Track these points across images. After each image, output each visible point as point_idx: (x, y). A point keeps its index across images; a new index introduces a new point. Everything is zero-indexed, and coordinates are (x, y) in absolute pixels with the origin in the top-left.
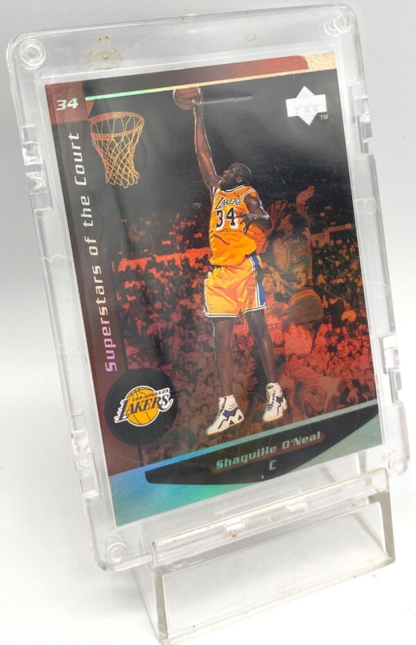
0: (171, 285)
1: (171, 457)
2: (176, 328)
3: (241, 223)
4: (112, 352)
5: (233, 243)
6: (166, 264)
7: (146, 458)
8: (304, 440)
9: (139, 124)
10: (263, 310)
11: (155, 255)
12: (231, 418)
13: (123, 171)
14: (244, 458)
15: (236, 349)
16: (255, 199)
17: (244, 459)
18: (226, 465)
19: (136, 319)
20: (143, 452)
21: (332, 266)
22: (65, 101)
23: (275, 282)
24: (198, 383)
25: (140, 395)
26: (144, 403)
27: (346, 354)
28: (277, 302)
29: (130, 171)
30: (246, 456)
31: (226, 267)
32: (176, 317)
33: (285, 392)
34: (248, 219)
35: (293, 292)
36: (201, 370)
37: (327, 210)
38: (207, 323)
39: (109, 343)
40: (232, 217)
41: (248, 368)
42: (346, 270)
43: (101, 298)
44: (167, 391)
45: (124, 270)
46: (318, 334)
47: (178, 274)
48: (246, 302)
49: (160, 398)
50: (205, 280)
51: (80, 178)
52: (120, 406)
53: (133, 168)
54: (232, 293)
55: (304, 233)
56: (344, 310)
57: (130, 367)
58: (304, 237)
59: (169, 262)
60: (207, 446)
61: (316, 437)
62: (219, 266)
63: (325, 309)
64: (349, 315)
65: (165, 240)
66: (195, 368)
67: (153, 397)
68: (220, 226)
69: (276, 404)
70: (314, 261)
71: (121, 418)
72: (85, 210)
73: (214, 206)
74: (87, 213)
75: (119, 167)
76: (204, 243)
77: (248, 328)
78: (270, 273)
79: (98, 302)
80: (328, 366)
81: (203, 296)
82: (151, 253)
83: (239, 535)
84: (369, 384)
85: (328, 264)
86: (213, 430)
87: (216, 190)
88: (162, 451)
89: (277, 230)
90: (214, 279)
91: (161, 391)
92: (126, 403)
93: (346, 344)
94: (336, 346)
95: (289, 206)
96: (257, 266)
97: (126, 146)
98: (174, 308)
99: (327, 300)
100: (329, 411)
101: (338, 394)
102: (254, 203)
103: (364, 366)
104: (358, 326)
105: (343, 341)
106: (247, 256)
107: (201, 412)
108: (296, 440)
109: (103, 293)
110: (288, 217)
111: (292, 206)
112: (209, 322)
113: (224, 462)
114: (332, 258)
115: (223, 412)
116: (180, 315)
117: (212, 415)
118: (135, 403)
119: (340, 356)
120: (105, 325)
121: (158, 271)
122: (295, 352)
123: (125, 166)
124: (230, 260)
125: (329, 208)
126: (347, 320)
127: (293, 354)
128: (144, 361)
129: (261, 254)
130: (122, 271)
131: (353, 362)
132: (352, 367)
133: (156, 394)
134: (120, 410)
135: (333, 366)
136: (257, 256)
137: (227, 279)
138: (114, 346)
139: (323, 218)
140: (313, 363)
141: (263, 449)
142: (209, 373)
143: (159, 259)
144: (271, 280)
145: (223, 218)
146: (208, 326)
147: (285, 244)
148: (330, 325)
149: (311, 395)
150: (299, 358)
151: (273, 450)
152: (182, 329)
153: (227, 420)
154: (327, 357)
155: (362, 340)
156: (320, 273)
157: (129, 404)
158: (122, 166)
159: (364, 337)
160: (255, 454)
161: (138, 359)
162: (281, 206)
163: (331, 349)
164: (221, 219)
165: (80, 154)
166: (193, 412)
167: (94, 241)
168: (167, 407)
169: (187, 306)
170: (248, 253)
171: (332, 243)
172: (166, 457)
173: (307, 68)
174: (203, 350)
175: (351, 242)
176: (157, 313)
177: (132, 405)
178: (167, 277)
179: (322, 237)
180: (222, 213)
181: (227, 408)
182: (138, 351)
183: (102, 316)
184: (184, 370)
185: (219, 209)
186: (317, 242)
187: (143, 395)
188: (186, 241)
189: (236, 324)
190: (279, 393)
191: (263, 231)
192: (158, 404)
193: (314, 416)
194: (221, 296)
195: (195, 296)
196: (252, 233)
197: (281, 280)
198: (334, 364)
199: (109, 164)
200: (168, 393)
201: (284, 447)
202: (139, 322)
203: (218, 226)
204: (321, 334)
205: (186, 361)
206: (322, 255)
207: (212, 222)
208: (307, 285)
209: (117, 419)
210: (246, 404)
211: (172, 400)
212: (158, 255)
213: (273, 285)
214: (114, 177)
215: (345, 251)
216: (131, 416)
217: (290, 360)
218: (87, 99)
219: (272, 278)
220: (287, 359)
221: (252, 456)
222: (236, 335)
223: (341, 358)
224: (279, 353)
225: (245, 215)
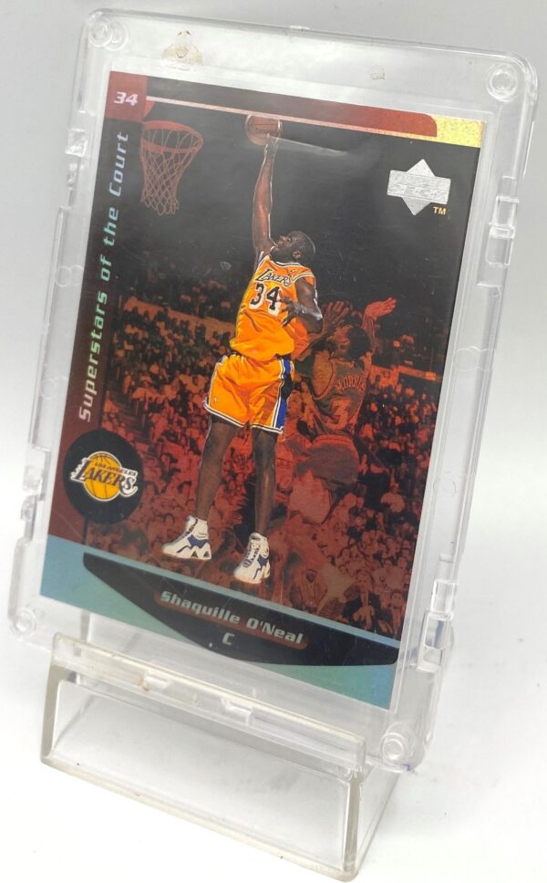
0: (176, 351)
1: (116, 553)
2: (167, 405)
3: (283, 311)
4: (90, 398)
5: (266, 333)
6: (178, 323)
7: (90, 537)
8: (279, 633)
9: (196, 145)
10: (276, 435)
11: (169, 309)
12: (195, 548)
13: (163, 194)
14: (197, 607)
15: (228, 467)
16: (310, 286)
17: (198, 609)
18: (173, 602)
19: (127, 373)
20: (89, 529)
21: (390, 421)
22: (124, 94)
23: (303, 405)
24: (171, 485)
25: (104, 462)
26: (106, 474)
27: (373, 552)
28: (298, 433)
29: (170, 197)
30: (200, 606)
31: (248, 358)
32: (170, 392)
33: (273, 556)
34: (293, 308)
35: (323, 430)
36: (179, 471)
37: (405, 340)
38: (203, 418)
39: (90, 386)
40: (274, 300)
41: (236, 498)
42: (408, 435)
43: (98, 332)
44: (134, 474)
45: (130, 310)
46: (341, 503)
47: (188, 341)
48: (258, 413)
49: (123, 479)
50: (218, 364)
51: (116, 187)
52: (81, 463)
53: (174, 194)
54: (244, 394)
55: (362, 358)
56: (388, 489)
57: (104, 425)
58: (362, 365)
59: (182, 322)
60: (158, 566)
61: (295, 639)
62: (238, 354)
63: (361, 473)
64: (395, 501)
65: (186, 294)
66: (173, 465)
67: (118, 473)
68: (255, 303)
69: (256, 565)
70: (366, 402)
71: (78, 477)
72: (110, 224)
73: (256, 276)
74: (111, 228)
75: (160, 188)
76: (230, 317)
77: (251, 448)
78: (301, 391)
79: (94, 335)
80: (341, 554)
81: (209, 382)
82: (165, 303)
83: (151, 691)
84: (395, 614)
85: (384, 415)
86: (171, 550)
87: (264, 256)
88: (108, 539)
89: (328, 339)
90: (228, 366)
91: (129, 471)
92: (88, 463)
93: (377, 537)
94: (360, 534)
95: (353, 314)
96: (287, 375)
97: (174, 165)
98: (171, 380)
99: (368, 463)
100: (322, 614)
101: (343, 600)
102: (308, 291)
103: (394, 584)
104: (401, 523)
105: (373, 532)
106: (278, 357)
107: (164, 521)
108: (268, 625)
109: (100, 327)
110: (346, 328)
111: (357, 316)
112: (207, 417)
113: (172, 596)
114: (392, 410)
115: (189, 535)
116: (175, 393)
117: (174, 532)
118: (97, 469)
119: (362, 550)
120: (92, 364)
121: (166, 328)
122: (302, 511)
123: (167, 189)
124: (255, 352)
125: (410, 339)
126: (387, 505)
127: (298, 512)
128: (120, 426)
129: (296, 362)
130: (127, 311)
131: (378, 567)
132: (376, 574)
133: (121, 471)
134: (79, 468)
135: (347, 558)
136: (291, 362)
137: (244, 374)
138: (95, 393)
139: (397, 349)
140: (322, 538)
141: (222, 611)
142: (187, 480)
143: (172, 314)
144: (300, 401)
145: (262, 295)
146: (204, 422)
147: (332, 361)
148: (361, 501)
149: (305, 579)
150: (305, 521)
151: (235, 619)
152: (172, 409)
153: (191, 548)
154: (344, 541)
155: (402, 544)
156: (369, 422)
157: (91, 466)
158: (163, 188)
159: (406, 542)
160: (210, 610)
161: (115, 420)
162: (343, 308)
163: (354, 533)
164: (259, 295)
165: (123, 159)
166: (156, 516)
167: (109, 264)
168: (130, 492)
169: (186, 385)
170: (281, 354)
171: (399, 390)
172: (111, 550)
173: (435, 135)
174: (188, 448)
175: (428, 400)
176: (151, 376)
177: (93, 469)
178: (175, 340)
179: (387, 375)
180: (263, 288)
181: (195, 533)
182: (117, 411)
183: (92, 353)
184: (160, 460)
185: (260, 282)
186: (378, 378)
187: (108, 465)
188: (210, 304)
189: (239, 436)
190: (264, 552)
191: (309, 333)
192: (120, 484)
193: (301, 609)
194: (230, 391)
195: (200, 377)
196: (293, 330)
197: (312, 407)
198: (351, 556)
199: (150, 181)
200: (134, 477)
201: (249, 625)
202: (129, 377)
203: (253, 303)
204: (344, 506)
205: (166, 451)
206: (379, 400)
207: (247, 295)
208: (345, 430)
209: (73, 476)
210: (220, 541)
211: (136, 488)
212: (173, 309)
213: (300, 407)
214: (151, 198)
215: (415, 408)
216: (89, 481)
217: (292, 517)
218: (149, 98)
219: (302, 399)
220: (289, 514)
221: (207, 611)
222: (233, 450)
223: (363, 553)
224: (281, 500)
225: (292, 302)
